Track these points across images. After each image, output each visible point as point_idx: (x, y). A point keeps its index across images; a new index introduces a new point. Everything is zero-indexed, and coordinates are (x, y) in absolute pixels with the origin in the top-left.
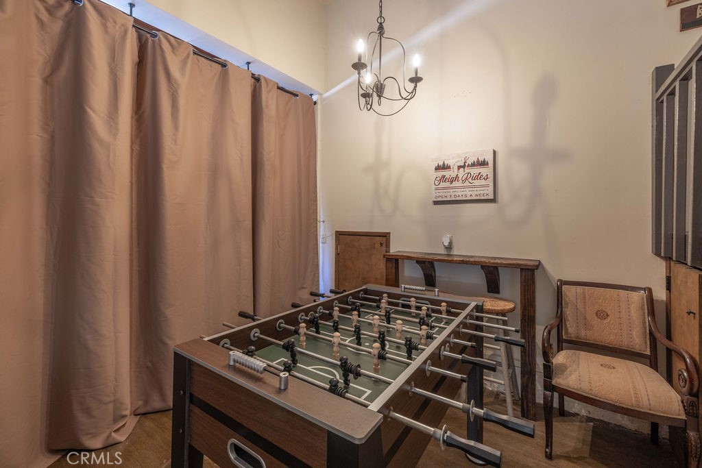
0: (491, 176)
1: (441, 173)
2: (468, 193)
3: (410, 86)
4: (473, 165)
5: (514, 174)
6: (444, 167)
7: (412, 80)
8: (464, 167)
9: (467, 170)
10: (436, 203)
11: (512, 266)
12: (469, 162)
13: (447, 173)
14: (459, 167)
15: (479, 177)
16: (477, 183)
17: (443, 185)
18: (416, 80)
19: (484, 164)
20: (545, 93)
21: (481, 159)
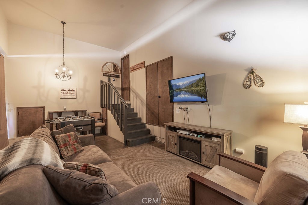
0: (76, 93)
1: (63, 91)
2: (70, 97)
3: (70, 77)
4: (72, 91)
5: (80, 94)
6: (64, 90)
7: (70, 76)
8: (69, 91)
9: (70, 92)
10: (61, 98)
11: (80, 111)
12: (71, 90)
13: (65, 92)
14: (68, 91)
15: (73, 93)
16: (73, 94)
17: (63, 94)
18: (71, 76)
19: (74, 91)
20: (86, 79)
21: (73, 90)
